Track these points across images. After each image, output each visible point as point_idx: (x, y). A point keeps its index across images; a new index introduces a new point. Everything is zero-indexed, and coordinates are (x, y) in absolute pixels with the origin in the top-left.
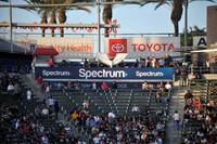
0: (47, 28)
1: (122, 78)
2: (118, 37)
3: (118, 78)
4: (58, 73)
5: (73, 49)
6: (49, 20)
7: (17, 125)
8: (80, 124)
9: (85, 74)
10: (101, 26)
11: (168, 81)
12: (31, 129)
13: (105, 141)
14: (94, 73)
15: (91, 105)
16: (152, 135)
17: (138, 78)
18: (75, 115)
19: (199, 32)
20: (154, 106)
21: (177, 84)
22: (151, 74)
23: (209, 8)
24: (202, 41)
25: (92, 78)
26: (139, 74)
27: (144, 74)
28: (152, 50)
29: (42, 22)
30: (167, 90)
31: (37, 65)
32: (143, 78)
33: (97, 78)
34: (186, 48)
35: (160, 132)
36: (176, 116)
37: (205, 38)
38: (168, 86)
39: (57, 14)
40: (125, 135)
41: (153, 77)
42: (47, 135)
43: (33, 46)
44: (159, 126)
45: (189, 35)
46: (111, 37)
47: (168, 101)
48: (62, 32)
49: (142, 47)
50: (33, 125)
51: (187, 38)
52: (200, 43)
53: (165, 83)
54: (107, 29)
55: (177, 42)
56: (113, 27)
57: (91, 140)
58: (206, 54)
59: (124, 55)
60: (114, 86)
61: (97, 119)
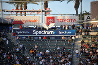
0: (18, 12)
1: (52, 34)
2: (51, 16)
3: (51, 34)
4: (23, 32)
5: (30, 21)
6: (19, 8)
7: (5, 56)
8: (34, 55)
9: (36, 33)
10: (43, 11)
11: (73, 36)
12: (11, 58)
13: (45, 63)
14: (40, 32)
15: (39, 47)
16: (66, 60)
17: (60, 34)
18: (31, 51)
19: (87, 14)
20: (67, 47)
21: (77, 37)
22: (66, 32)
23: (92, 3)
24: (88, 18)
25: (39, 34)
26: (60, 32)
27: (63, 33)
28: (66, 21)
29: (16, 9)
30: (73, 40)
31: (14, 29)
32: (62, 34)
33: (41, 34)
34: (81, 21)
35: (70, 59)
36: (77, 52)
37: (90, 16)
38: (73, 38)
39: (23, 6)
40: (54, 60)
41: (66, 34)
42: (19, 60)
43: (12, 20)
44: (69, 56)
45: (83, 15)
46: (47, 16)
47: (73, 44)
48: (25, 13)
49: (61, 20)
50: (12, 56)
51: (82, 16)
52: (87, 18)
53: (72, 37)
54: (46, 12)
55: (77, 18)
56: (48, 11)
57: (39, 63)
58: (90, 23)
59: (54, 24)
60: (49, 38)
61: (41, 53)
